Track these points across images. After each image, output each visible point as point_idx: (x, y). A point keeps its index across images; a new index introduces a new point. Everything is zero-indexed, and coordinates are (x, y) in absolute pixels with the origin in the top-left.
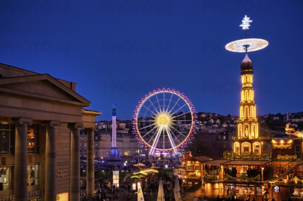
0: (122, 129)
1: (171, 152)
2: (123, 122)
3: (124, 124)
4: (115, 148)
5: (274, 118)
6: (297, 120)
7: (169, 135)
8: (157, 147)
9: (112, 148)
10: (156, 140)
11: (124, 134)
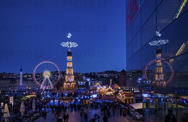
0: (30, 78)
1: (50, 87)
2: (30, 74)
3: (30, 76)
4: (21, 86)
5: (92, 74)
6: (100, 75)
7: (49, 80)
8: (44, 85)
9: (20, 86)
10: (43, 82)
11: (29, 80)
